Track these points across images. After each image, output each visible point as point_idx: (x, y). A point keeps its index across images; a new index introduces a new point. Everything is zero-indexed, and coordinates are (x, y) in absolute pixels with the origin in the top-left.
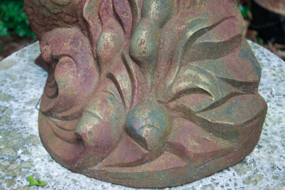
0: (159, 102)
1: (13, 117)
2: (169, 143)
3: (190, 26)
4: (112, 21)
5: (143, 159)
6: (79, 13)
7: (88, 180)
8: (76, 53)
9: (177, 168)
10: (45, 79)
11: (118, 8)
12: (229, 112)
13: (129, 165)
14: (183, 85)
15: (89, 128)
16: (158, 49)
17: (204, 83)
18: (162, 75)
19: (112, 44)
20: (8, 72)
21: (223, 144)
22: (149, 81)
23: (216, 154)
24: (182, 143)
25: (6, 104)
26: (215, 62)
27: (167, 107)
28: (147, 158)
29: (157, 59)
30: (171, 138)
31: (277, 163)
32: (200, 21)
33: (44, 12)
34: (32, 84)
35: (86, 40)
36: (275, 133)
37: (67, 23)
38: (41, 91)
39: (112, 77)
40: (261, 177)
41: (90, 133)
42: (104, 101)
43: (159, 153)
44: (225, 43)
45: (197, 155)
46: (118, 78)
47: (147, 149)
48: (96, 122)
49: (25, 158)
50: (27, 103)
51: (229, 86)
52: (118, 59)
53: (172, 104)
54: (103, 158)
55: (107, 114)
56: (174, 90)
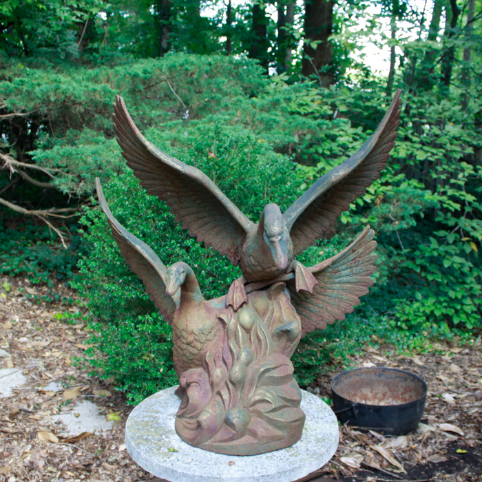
0: (244, 407)
1: (160, 421)
2: (248, 429)
3: (262, 366)
4: (221, 363)
5: (233, 437)
6: (203, 359)
7: (202, 451)
8: (200, 381)
9: (252, 444)
10: (179, 404)
11: (225, 356)
12: (282, 415)
13: (225, 441)
14: (257, 398)
15: (205, 418)
16: (245, 377)
17: (269, 397)
18: (246, 392)
19: (220, 375)
20: (157, 400)
21: (279, 433)
22: (239, 395)
23: (274, 438)
24: (255, 429)
25: (156, 415)
26: (276, 387)
27: (248, 410)
28: (235, 437)
29: (244, 383)
30: (249, 427)
31: (310, 448)
32: (268, 364)
33: (184, 358)
34: (172, 406)
35: (206, 375)
36: (312, 435)
37: (196, 365)
38: (177, 410)
39: (219, 394)
40: (299, 454)
41: (205, 420)
42: (214, 405)
43: (242, 435)
44: (282, 377)
45: (263, 437)
46: (222, 393)
47: (235, 430)
48: (209, 415)
49: (167, 440)
50: (168, 415)
51: (283, 401)
52: (223, 384)
53: (251, 409)
54: (211, 437)
55: (215, 411)
56: (252, 400)
